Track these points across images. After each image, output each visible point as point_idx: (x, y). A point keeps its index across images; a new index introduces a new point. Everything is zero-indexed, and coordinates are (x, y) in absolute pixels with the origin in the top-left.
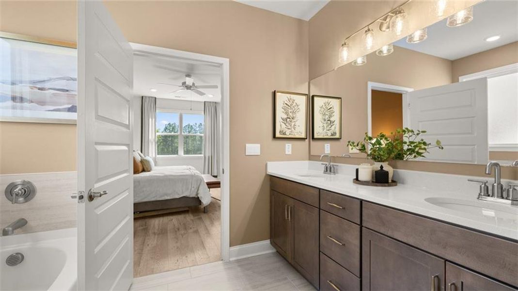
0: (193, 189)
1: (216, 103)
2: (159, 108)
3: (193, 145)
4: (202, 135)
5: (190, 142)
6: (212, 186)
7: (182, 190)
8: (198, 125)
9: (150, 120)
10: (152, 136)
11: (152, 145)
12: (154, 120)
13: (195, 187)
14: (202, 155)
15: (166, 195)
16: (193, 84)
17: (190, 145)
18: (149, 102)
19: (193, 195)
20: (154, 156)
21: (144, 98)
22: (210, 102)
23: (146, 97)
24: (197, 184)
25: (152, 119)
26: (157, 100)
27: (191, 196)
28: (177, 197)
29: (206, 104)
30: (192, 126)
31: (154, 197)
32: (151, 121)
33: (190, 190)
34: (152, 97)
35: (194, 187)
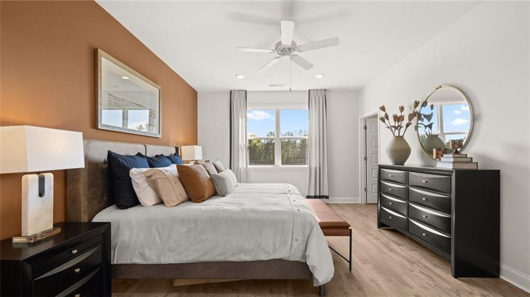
0: (295, 244)
1: (325, 90)
2: (250, 104)
3: (293, 153)
4: (307, 137)
5: (291, 150)
6: (331, 231)
7: (274, 244)
8: (298, 132)
9: (240, 119)
10: (242, 140)
11: (243, 151)
12: (244, 119)
13: (300, 239)
14: (307, 166)
15: (243, 251)
16: (293, 43)
17: (290, 153)
18: (238, 96)
19: (297, 257)
20: (245, 166)
21: (232, 92)
22: (317, 90)
23: (234, 91)
24: (304, 234)
25: (242, 118)
26: (247, 93)
27: (292, 259)
28: (264, 257)
29: (312, 93)
30: (292, 133)
31: (221, 255)
32: (241, 122)
33: (289, 246)
34: (242, 90)
35: (297, 240)
